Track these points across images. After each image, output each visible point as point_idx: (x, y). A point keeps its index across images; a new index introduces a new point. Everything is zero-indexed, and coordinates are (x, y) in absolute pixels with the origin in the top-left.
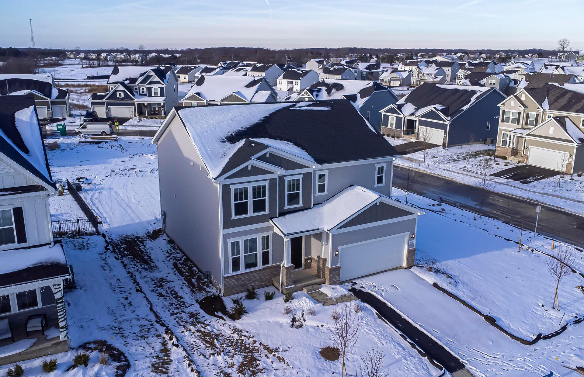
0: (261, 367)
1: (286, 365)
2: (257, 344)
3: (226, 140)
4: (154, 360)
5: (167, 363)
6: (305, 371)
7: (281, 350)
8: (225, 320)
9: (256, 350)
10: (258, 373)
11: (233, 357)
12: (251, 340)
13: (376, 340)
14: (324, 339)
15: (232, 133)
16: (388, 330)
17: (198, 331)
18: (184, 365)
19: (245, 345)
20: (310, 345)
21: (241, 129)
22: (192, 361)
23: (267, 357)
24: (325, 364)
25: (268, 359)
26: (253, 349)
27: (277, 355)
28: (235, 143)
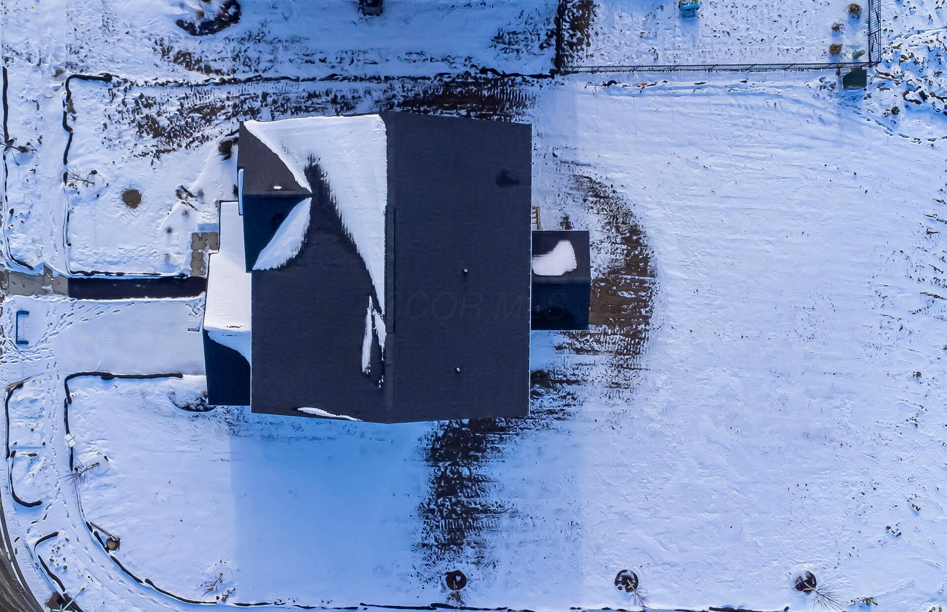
0: (144, 134)
1: (137, 155)
2: (175, 146)
3: (314, 164)
4: (196, 57)
5: (187, 66)
6: (122, 165)
7: (155, 160)
8: (226, 136)
9: (169, 142)
10: (139, 129)
11: (169, 119)
12: (184, 145)
13: (127, 247)
14: (150, 204)
15: (325, 179)
16: (136, 268)
17: (223, 107)
18: (179, 78)
19: (181, 137)
20: (150, 187)
21: (332, 194)
22: (181, 85)
23: (154, 146)
24: (121, 185)
25: (151, 145)
26: (172, 141)
27: (151, 153)
28: (306, 174)
